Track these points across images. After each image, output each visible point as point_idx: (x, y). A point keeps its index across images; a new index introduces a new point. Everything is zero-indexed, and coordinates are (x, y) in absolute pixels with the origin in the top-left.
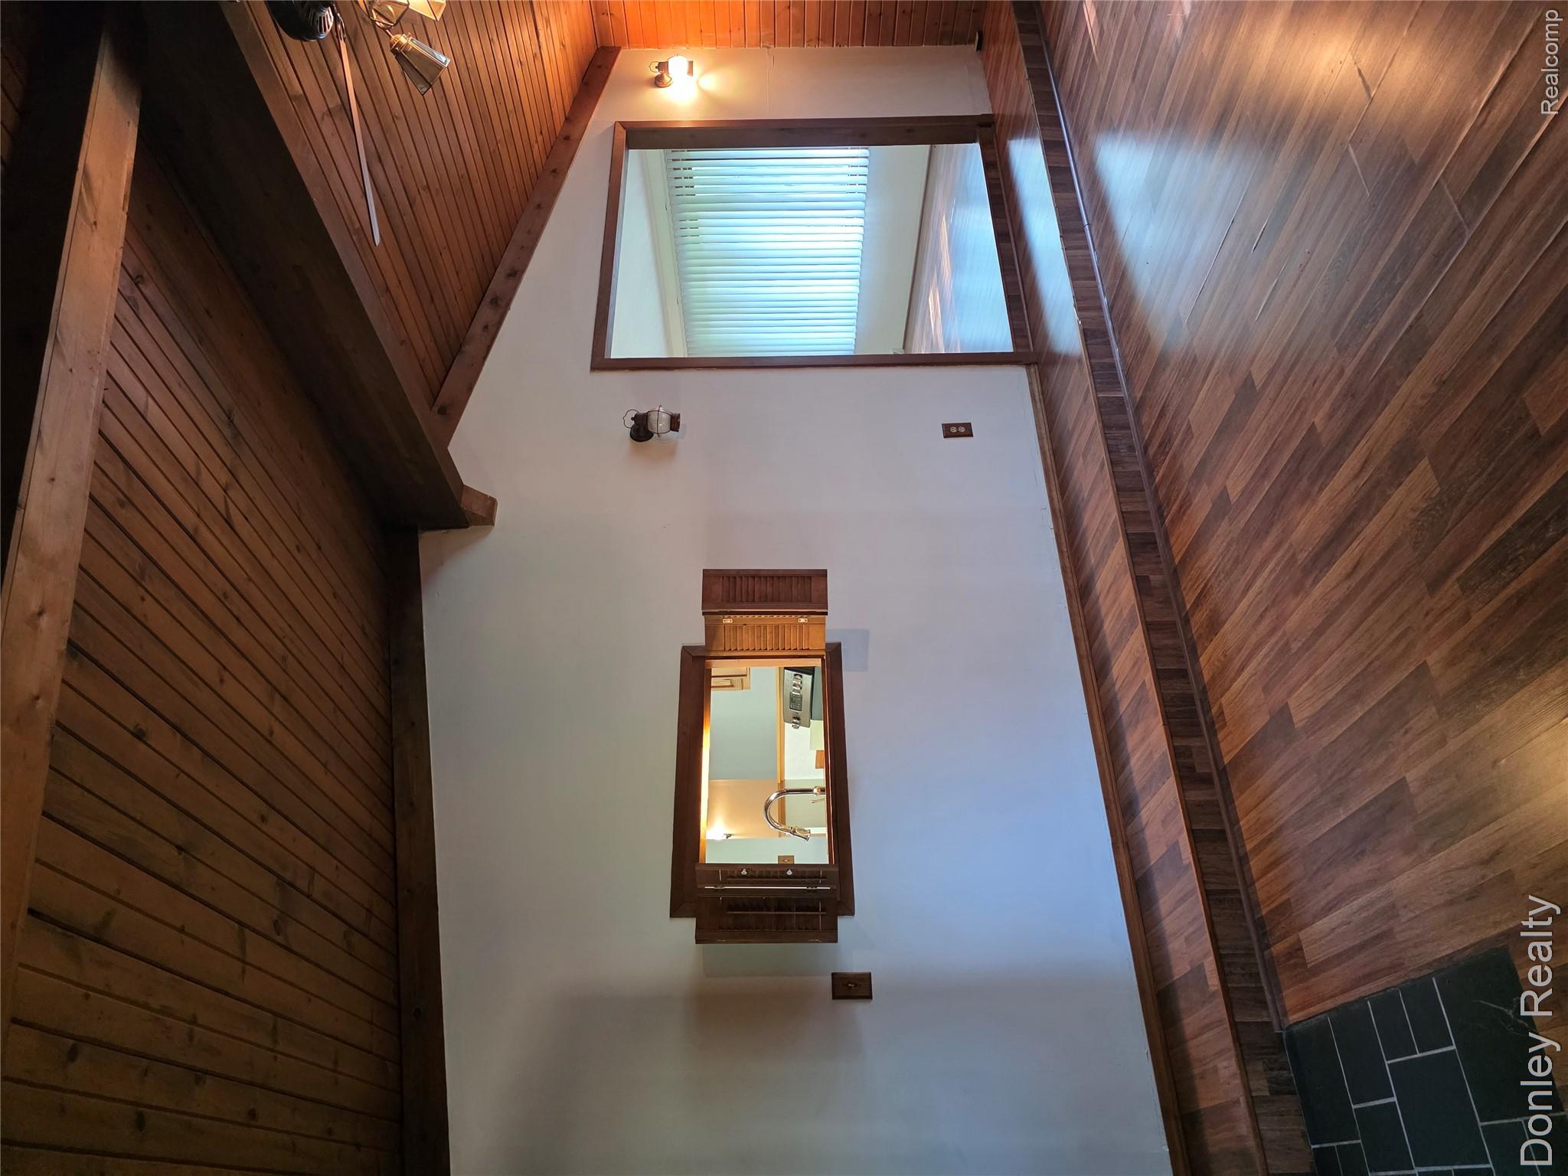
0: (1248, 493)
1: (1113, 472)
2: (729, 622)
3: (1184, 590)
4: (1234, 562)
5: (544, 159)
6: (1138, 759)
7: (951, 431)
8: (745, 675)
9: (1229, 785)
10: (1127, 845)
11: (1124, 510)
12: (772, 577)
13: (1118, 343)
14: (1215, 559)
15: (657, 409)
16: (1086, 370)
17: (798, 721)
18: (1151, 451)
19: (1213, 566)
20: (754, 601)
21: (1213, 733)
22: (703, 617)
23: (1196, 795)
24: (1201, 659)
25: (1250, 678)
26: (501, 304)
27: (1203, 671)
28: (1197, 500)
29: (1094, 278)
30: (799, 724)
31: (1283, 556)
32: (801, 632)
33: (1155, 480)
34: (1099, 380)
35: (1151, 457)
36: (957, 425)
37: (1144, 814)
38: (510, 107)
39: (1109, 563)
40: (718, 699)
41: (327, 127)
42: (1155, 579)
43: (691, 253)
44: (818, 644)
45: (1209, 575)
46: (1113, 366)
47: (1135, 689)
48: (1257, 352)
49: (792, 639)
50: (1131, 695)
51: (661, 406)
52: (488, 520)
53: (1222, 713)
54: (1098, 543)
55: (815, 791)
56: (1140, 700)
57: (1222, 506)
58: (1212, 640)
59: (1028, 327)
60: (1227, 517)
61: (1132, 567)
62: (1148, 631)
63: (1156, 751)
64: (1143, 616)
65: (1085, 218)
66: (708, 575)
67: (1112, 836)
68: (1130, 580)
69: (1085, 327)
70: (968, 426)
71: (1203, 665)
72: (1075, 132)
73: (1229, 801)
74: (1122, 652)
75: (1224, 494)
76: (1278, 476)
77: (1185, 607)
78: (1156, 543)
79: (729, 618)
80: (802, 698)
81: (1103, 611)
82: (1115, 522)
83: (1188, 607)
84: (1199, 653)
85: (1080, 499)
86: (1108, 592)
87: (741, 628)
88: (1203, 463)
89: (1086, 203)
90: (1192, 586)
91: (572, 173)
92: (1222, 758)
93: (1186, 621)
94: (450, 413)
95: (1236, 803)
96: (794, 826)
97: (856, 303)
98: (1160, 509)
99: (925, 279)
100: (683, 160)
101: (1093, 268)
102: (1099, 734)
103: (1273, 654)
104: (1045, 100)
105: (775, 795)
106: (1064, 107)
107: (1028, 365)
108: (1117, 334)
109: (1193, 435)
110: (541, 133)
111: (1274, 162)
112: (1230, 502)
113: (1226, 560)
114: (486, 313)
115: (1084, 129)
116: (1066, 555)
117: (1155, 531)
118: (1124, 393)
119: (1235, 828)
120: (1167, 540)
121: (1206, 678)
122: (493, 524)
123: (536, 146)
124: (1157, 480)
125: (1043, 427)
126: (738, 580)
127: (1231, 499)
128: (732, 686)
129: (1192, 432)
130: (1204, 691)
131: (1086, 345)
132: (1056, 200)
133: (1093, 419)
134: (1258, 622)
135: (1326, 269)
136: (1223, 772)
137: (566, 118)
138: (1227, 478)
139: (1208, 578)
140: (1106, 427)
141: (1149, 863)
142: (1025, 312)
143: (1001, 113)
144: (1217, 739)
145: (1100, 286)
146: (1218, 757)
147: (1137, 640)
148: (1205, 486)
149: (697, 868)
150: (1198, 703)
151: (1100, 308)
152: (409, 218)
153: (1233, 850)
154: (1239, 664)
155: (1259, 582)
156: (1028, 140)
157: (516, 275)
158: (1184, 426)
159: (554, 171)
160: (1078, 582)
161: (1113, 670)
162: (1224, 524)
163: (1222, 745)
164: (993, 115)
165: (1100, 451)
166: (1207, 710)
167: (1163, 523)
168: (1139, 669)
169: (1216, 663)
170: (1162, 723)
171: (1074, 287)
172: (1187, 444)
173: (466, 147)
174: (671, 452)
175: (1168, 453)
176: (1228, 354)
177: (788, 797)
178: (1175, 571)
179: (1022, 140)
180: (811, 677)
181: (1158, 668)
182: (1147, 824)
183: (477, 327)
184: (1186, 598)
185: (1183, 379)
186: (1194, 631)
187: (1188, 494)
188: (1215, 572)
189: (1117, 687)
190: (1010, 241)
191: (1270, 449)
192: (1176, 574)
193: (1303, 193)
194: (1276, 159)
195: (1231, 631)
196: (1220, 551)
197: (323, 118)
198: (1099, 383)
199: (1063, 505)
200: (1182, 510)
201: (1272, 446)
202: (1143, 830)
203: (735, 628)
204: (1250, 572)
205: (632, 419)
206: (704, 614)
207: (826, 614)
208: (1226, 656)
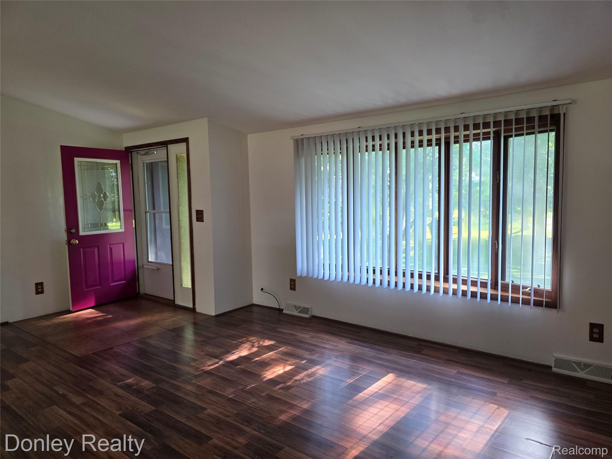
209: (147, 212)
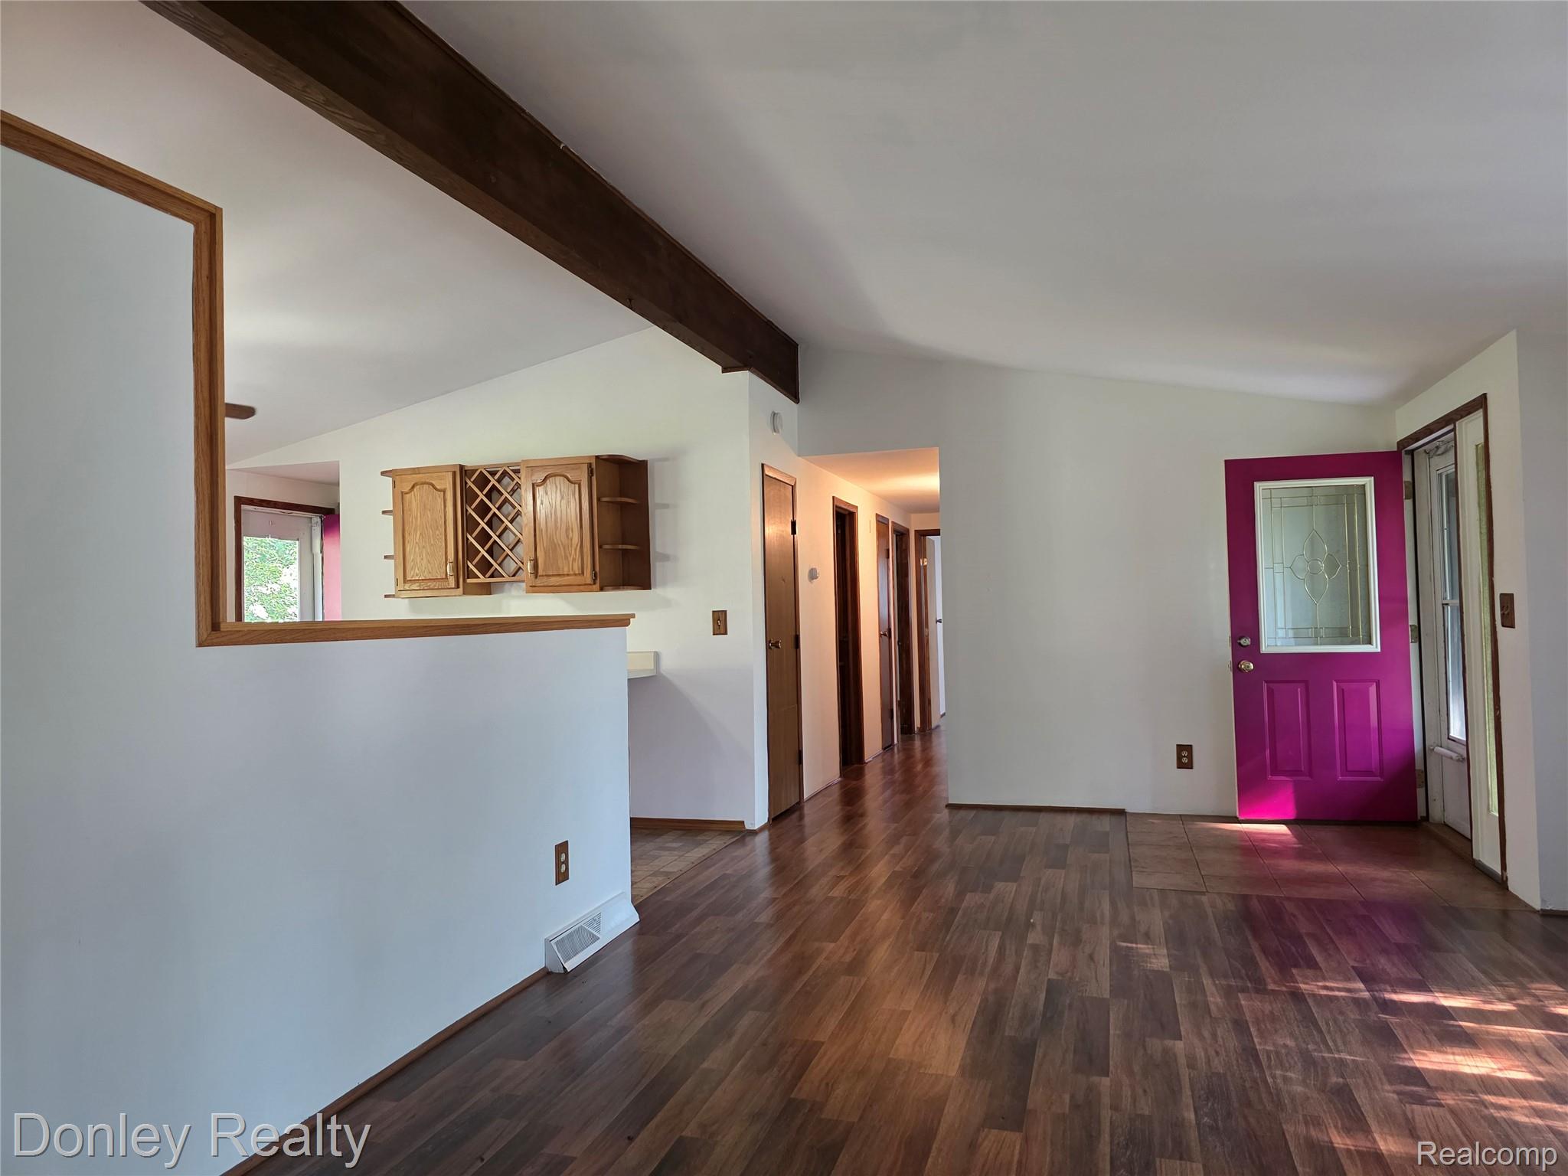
209: (1447, 604)
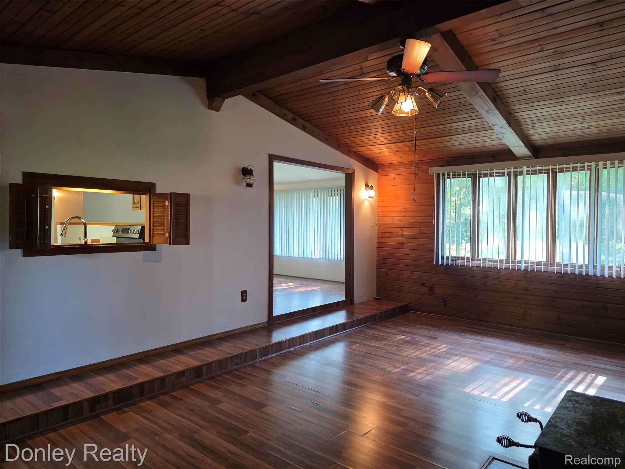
0: (221, 411)
1: (228, 358)
2: (167, 203)
3: (180, 391)
4: (192, 409)
5: (344, 143)
6: (102, 380)
7: (244, 294)
8: (141, 210)
9: (91, 419)
10: (59, 378)
11: (212, 364)
12: (187, 222)
13: (277, 356)
14: (193, 402)
15: (255, 179)
16: (267, 344)
17: (116, 232)
18: (236, 372)
19: (190, 402)
20: (176, 214)
21: (115, 410)
22: (169, 193)
23: (86, 406)
24: (149, 401)
25: (142, 422)
26: (293, 122)
27: (143, 403)
28: (217, 392)
29: (300, 345)
30: (114, 232)
31: (196, 428)
32: (161, 234)
33: (225, 375)
34: (263, 350)
35: (234, 372)
36: (246, 296)
37: (75, 385)
38: (361, 133)
39: (190, 360)
40: (127, 198)
41: (357, 67)
42: (184, 379)
43: (308, 194)
44: (156, 241)
45: (186, 400)
46: (268, 355)
47: (135, 375)
48: (275, 408)
49: (159, 230)
50: (132, 374)
51: (256, 180)
52: (211, 107)
53: (125, 413)
54: (199, 355)
55: (86, 239)
56: (131, 378)
57: (215, 402)
58: (158, 405)
59: (282, 321)
60: (210, 404)
61: (189, 369)
62: (161, 378)
63: (106, 387)
64: (168, 376)
65: (321, 339)
66: (188, 195)
67: (63, 371)
68: (184, 369)
69: (283, 343)
70: (246, 300)
71: (147, 402)
72: (349, 334)
73: (83, 420)
74: (152, 368)
75: (220, 402)
76: (228, 422)
77: (172, 392)
78: (199, 378)
79: (169, 204)
80: (127, 233)
81: (170, 359)
82: (207, 360)
83: (172, 394)
84: (152, 400)
85: (216, 346)
86: (178, 360)
87: (164, 208)
88: (232, 392)
89: (325, 339)
90: (181, 394)
91: (338, 152)
92: (103, 415)
93: (166, 393)
94: (253, 97)
95: (82, 423)
96: (67, 229)
97: (290, 256)
98: (213, 378)
99: (298, 281)
100: (341, 193)
101: (304, 344)
102: (113, 362)
103: (153, 430)
104: (359, 322)
105: (84, 221)
106: (357, 329)
107: (268, 322)
108: (280, 355)
109: (243, 387)
110: (352, 143)
111: (341, 405)
112: (217, 405)
113: (193, 406)
114: (290, 115)
115: (350, 337)
116: (193, 342)
117: (204, 377)
118: (258, 359)
119: (70, 424)
120: (201, 382)
121: (142, 404)
122: (209, 109)
123: (347, 140)
124: (224, 376)
125: (245, 329)
126: (185, 208)
127: (218, 405)
128: (134, 203)
129: (244, 387)
130: (134, 404)
131: (276, 344)
132: (327, 329)
133: (249, 348)
134: (166, 422)
135: (306, 429)
136: (97, 416)
137: (356, 152)
138: (226, 402)
139: (184, 400)
140: (245, 354)
141: (50, 389)
142: (288, 320)
143: (355, 307)
144: (113, 412)
145: (297, 347)
146: (103, 413)
147: (157, 374)
148: (222, 394)
149: (50, 185)
150: (129, 402)
151: (289, 348)
152: (325, 91)
153: (59, 425)
154: (148, 417)
155: (184, 420)
156: (346, 317)
157: (304, 128)
158: (246, 384)
159: (339, 146)
160: (181, 348)
161: (143, 366)
162: (207, 404)
163: (110, 414)
164: (354, 304)
165: (236, 352)
166: (125, 406)
167: (207, 380)
168: (144, 376)
169: (147, 408)
170: (120, 388)
171: (297, 337)
172: (239, 386)
173: (348, 115)
174: (238, 183)
175: (235, 379)
176: (274, 397)
177: (83, 227)
178: (187, 387)
179: (346, 315)
180: (138, 237)
181: (145, 384)
182: (70, 386)
183: (285, 112)
184: (175, 392)
185: (264, 381)
186: (161, 397)
187: (219, 388)
188: (188, 402)
189: (135, 368)
190: (312, 312)
191: (238, 417)
192: (186, 387)
193: (331, 416)
194: (342, 405)
195: (163, 412)
196: (196, 403)
197: (360, 66)
198: (262, 350)
199: (213, 340)
200: (213, 387)
201: (239, 418)
202: (67, 385)
203: (164, 206)
204: (188, 416)
205: (251, 169)
206: (171, 193)
207: (170, 244)
208: (151, 411)
